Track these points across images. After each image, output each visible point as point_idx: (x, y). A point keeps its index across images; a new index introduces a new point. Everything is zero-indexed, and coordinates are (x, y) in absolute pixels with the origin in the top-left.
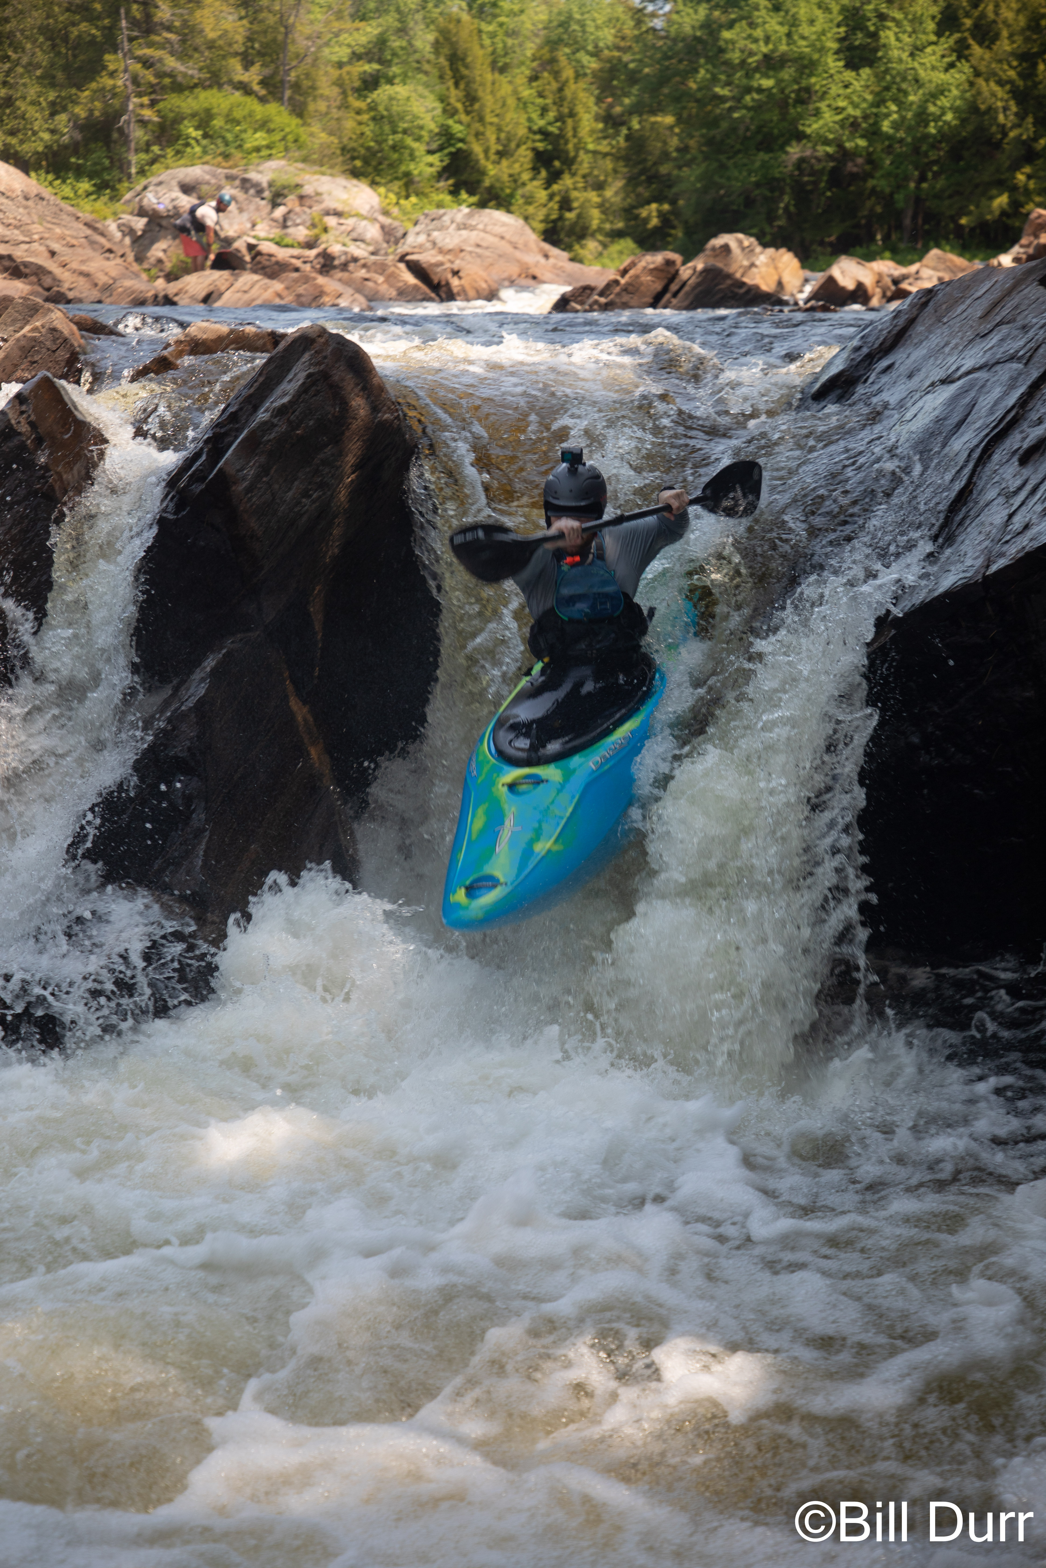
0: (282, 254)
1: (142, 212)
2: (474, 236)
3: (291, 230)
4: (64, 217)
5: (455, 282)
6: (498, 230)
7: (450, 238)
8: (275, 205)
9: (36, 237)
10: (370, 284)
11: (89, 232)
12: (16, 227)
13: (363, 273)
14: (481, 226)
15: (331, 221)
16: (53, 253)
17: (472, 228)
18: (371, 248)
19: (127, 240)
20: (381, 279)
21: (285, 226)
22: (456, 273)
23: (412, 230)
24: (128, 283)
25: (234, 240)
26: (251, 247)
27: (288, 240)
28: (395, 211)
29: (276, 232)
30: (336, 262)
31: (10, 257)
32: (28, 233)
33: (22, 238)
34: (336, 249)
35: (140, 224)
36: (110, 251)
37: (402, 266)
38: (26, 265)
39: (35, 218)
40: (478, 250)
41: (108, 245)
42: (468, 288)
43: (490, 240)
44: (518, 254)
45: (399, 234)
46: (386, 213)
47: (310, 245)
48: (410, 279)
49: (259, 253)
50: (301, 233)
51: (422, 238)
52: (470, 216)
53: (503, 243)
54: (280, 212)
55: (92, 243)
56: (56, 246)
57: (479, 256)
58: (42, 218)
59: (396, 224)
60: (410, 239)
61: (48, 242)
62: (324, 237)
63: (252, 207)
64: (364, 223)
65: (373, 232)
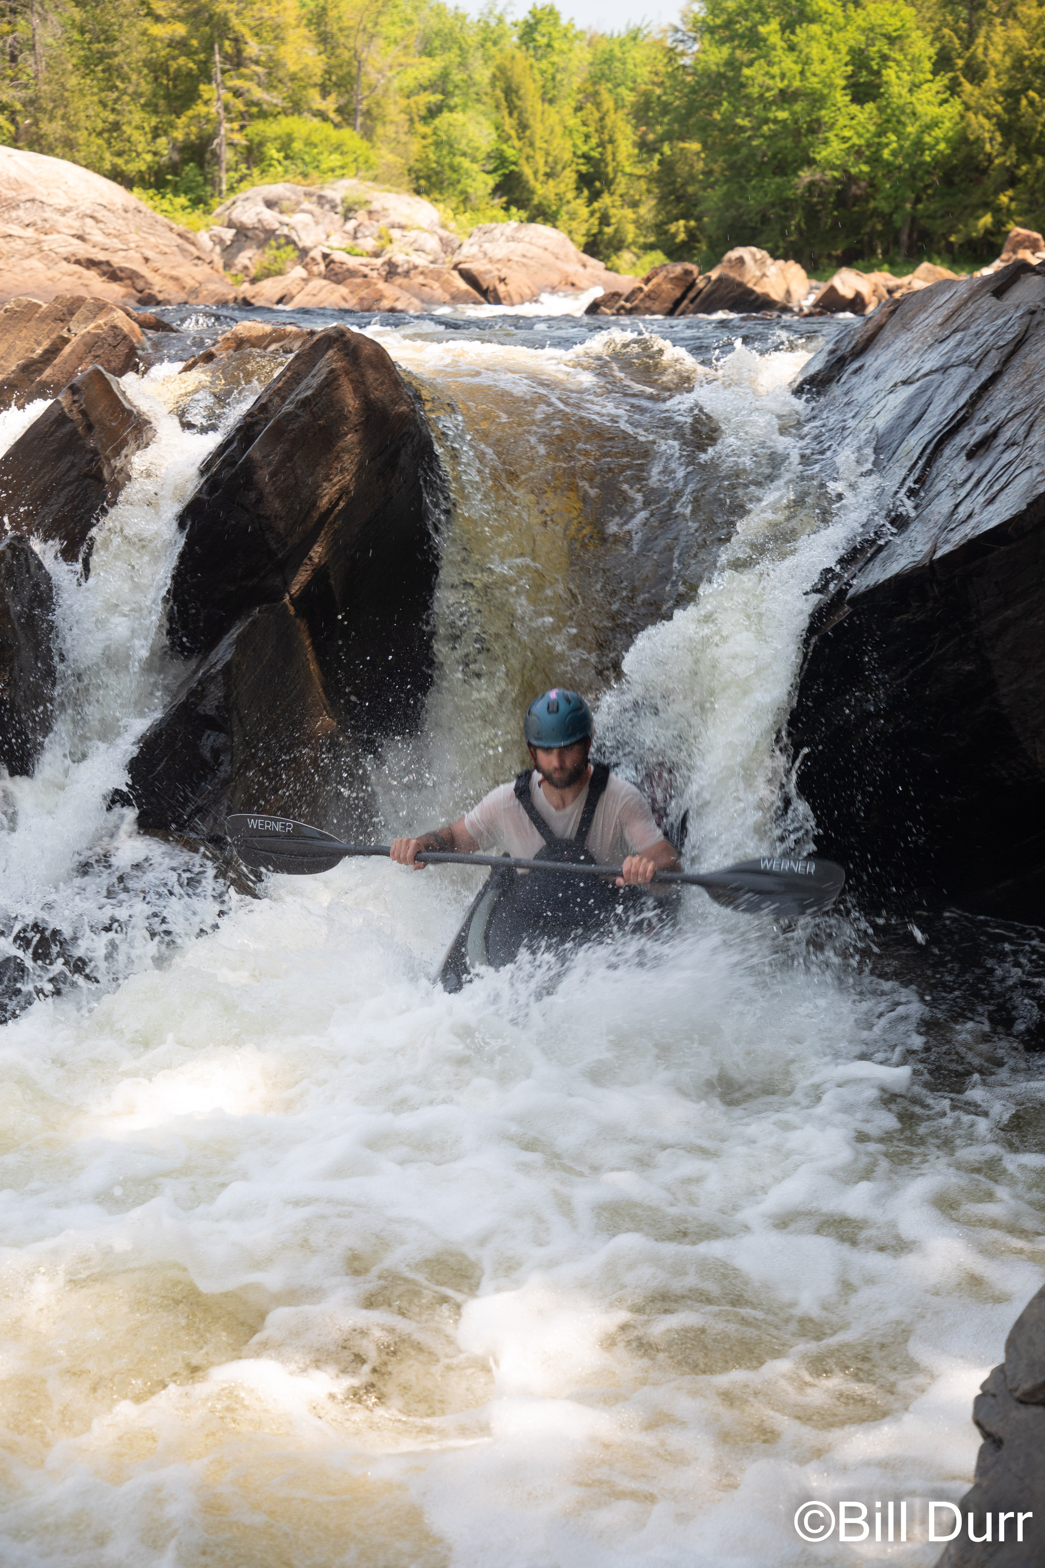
0: (352, 262)
1: (230, 225)
2: (520, 248)
3: (360, 241)
4: (159, 227)
5: (501, 288)
6: (542, 242)
7: (499, 249)
8: (347, 218)
9: (132, 245)
10: (426, 289)
11: (180, 241)
12: (116, 237)
13: (421, 279)
14: (527, 239)
15: (396, 233)
16: (147, 260)
17: (520, 241)
18: (431, 258)
19: (218, 249)
20: (436, 285)
21: (355, 238)
22: (502, 280)
23: (467, 242)
24: (212, 287)
25: (311, 249)
26: (325, 256)
27: (358, 250)
28: (452, 225)
29: (347, 243)
30: (400, 270)
31: (108, 263)
32: (126, 242)
33: (120, 246)
34: (399, 258)
35: (228, 235)
36: (199, 258)
37: (455, 273)
38: (122, 270)
39: (133, 229)
40: (524, 260)
41: (196, 253)
42: (513, 293)
43: (535, 251)
44: (559, 264)
45: (456, 245)
46: (444, 226)
47: (377, 255)
48: (463, 285)
49: (332, 261)
50: (369, 243)
51: (475, 249)
52: (517, 229)
53: (546, 254)
54: (351, 225)
55: (183, 250)
56: (149, 254)
57: (524, 265)
58: (139, 228)
59: (452, 236)
60: (465, 250)
61: (144, 250)
62: (389, 247)
63: (327, 220)
64: (425, 235)
65: (432, 243)
